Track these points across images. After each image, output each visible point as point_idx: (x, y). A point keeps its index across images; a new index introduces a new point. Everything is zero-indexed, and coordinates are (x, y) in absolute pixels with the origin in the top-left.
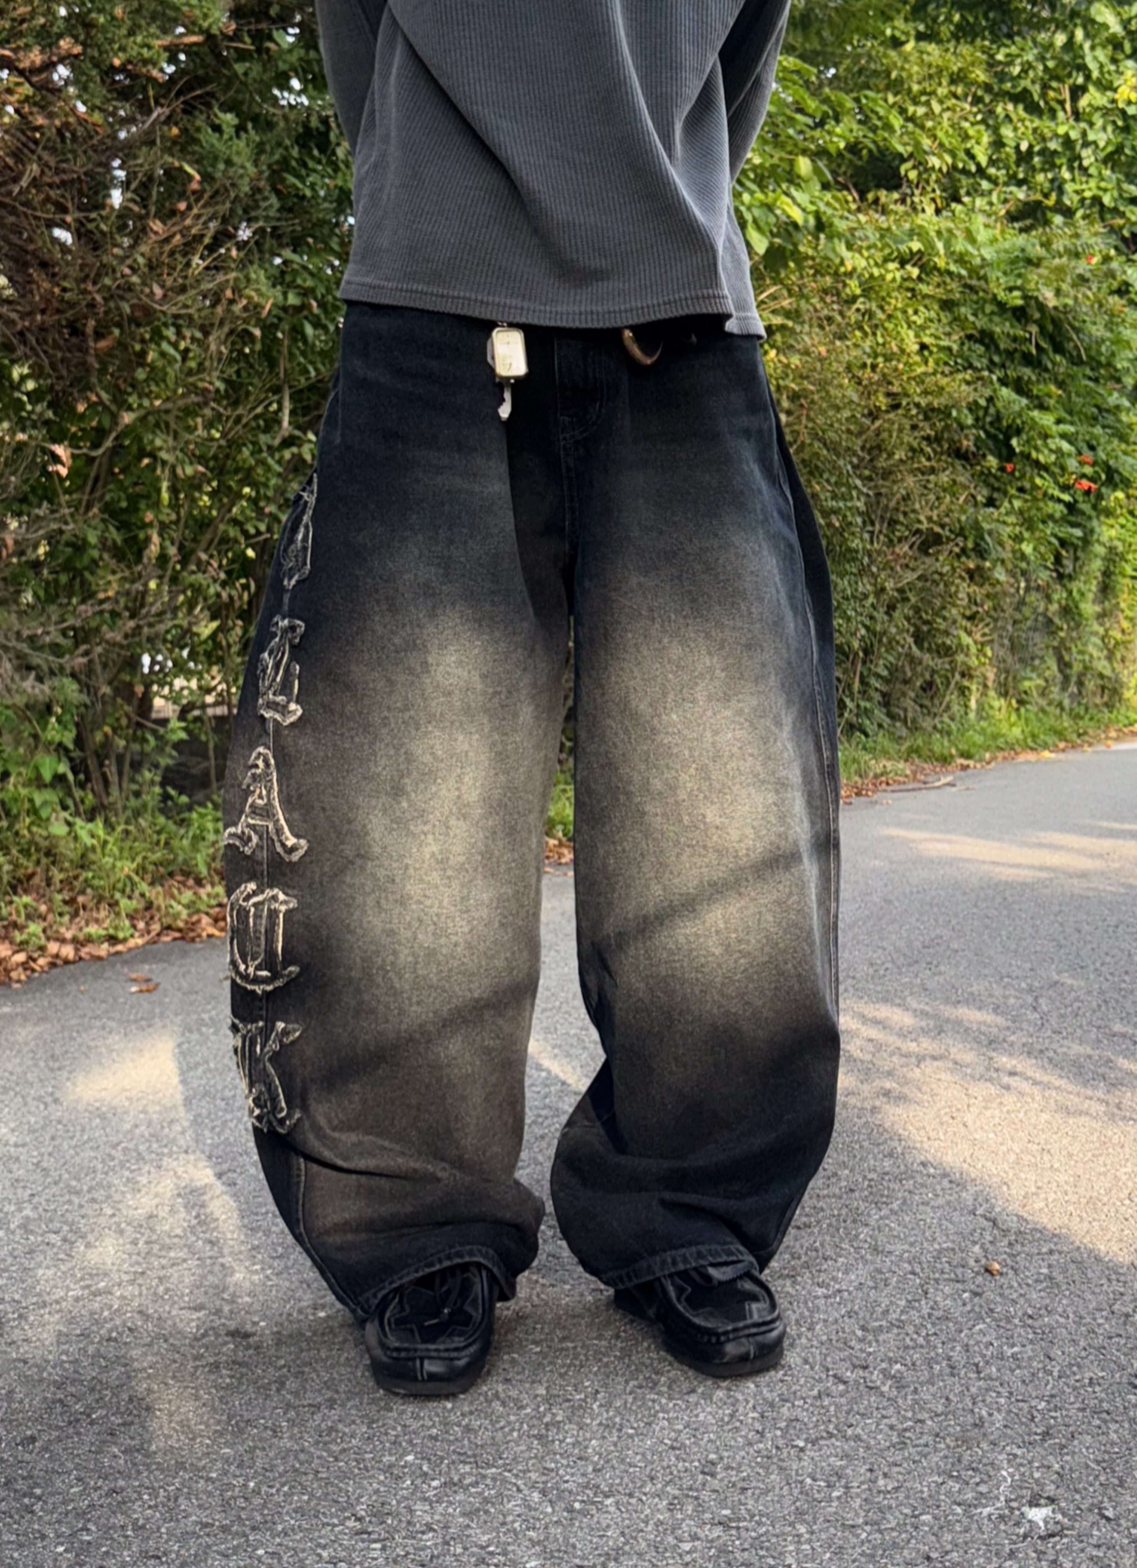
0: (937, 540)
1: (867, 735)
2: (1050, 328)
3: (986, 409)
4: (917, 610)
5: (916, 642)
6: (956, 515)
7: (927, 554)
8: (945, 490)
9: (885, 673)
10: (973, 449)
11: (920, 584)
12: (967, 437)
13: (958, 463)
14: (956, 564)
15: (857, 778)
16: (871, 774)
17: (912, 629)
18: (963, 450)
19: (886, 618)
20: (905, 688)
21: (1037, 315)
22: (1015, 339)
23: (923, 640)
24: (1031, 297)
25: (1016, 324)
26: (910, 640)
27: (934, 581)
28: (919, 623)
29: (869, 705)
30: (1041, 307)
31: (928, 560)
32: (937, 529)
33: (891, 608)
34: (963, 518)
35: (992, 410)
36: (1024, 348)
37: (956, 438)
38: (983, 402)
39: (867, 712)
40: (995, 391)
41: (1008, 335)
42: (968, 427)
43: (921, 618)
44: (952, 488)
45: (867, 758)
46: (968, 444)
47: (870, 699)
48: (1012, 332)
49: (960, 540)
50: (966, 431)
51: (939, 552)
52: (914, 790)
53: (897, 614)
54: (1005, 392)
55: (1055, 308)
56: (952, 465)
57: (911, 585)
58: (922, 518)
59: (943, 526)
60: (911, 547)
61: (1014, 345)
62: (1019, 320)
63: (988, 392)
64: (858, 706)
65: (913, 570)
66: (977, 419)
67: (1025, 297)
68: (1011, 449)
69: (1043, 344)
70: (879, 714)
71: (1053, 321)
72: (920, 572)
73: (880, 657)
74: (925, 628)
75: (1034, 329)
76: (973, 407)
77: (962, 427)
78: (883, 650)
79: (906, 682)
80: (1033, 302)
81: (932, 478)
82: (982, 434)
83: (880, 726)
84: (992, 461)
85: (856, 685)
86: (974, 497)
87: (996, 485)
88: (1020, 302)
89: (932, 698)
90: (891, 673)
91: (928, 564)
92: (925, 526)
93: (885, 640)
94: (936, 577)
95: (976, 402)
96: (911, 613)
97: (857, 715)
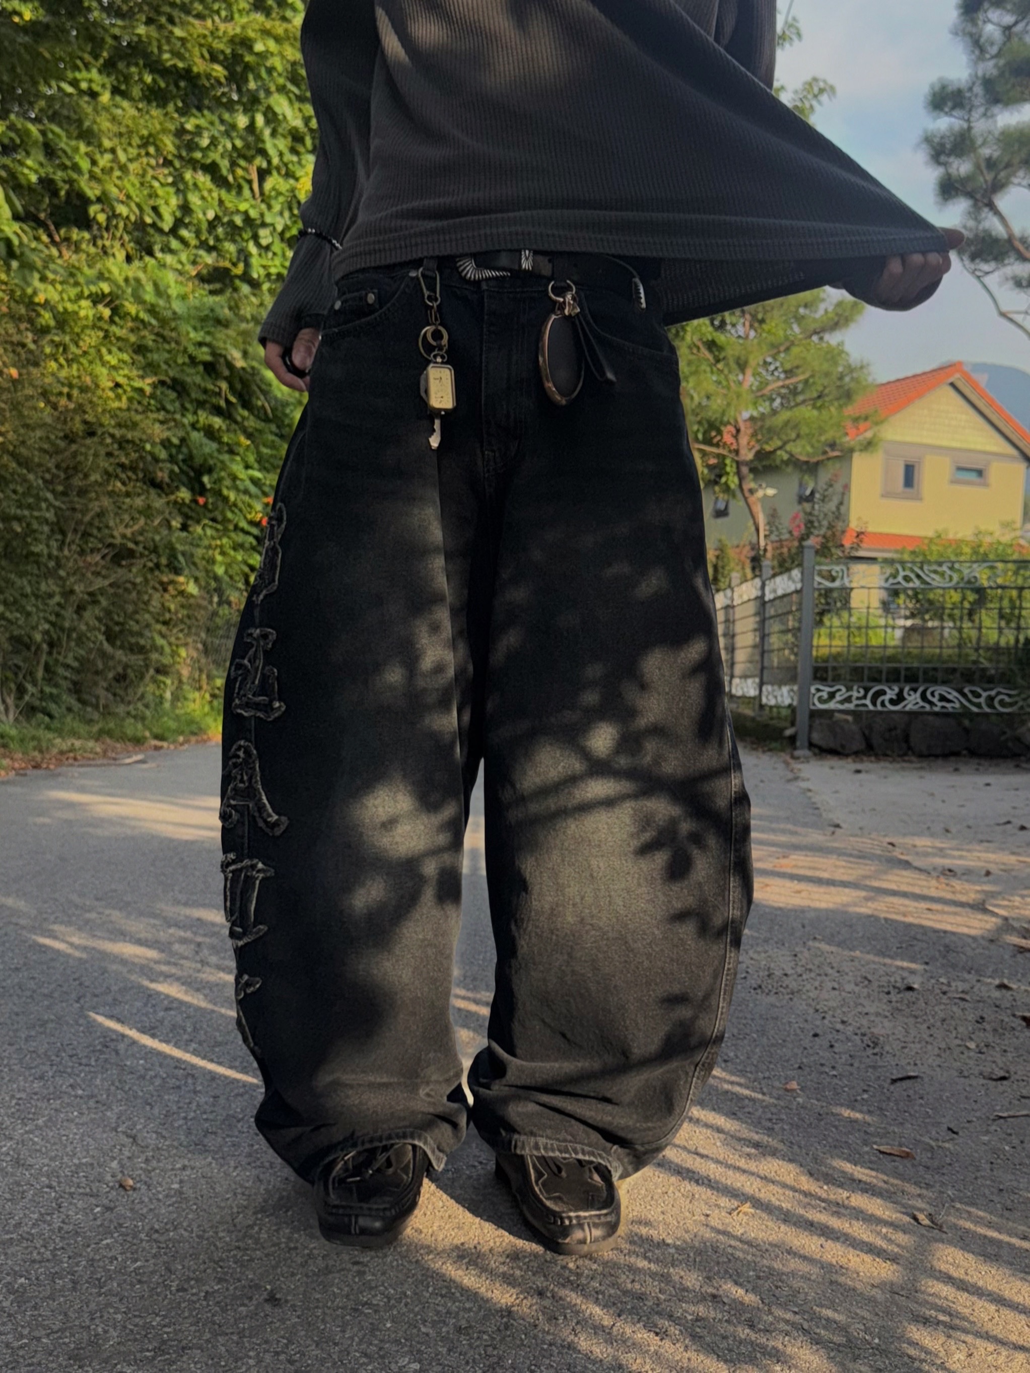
0: (131, 554)
1: (51, 716)
2: (238, 386)
3: (179, 447)
4: (108, 613)
5: (108, 640)
6: (150, 535)
7: (120, 565)
8: (140, 512)
9: (76, 664)
10: (167, 480)
11: (111, 591)
12: (161, 469)
13: (153, 491)
14: (149, 576)
15: (36, 753)
16: (55, 751)
17: (103, 629)
18: (159, 480)
19: (75, 616)
20: (97, 678)
21: (226, 373)
22: (205, 391)
23: (116, 637)
24: (221, 355)
25: (207, 377)
26: (101, 637)
27: (126, 590)
28: (111, 624)
29: (55, 691)
30: (230, 365)
31: (119, 570)
32: (131, 545)
33: (80, 609)
34: (157, 538)
35: (184, 450)
36: (214, 400)
37: (151, 468)
38: (175, 441)
39: (53, 698)
40: (187, 433)
41: (199, 386)
42: (163, 461)
43: (112, 619)
44: (147, 512)
45: (50, 735)
46: (162, 475)
47: (56, 686)
48: (203, 385)
49: (153, 556)
50: (161, 465)
51: (132, 564)
52: (104, 765)
53: (87, 614)
54: (196, 436)
55: (243, 369)
56: (148, 492)
57: (102, 591)
58: (116, 533)
59: (136, 543)
60: (103, 557)
61: (205, 397)
62: (209, 375)
63: (181, 433)
64: (42, 691)
65: (105, 577)
66: (171, 456)
67: (214, 354)
68: (202, 485)
69: (233, 399)
70: (70, 700)
71: (241, 380)
72: (112, 580)
73: (69, 649)
74: (117, 628)
75: (224, 385)
76: (166, 444)
77: (156, 460)
78: (73, 644)
79: (97, 673)
80: (222, 360)
81: (128, 500)
82: (176, 469)
83: (69, 709)
84: (184, 494)
85: (40, 673)
86: (168, 522)
87: (190, 513)
88: (208, 358)
89: (126, 688)
90: (82, 664)
91: (120, 574)
92: (118, 541)
93: (74, 635)
94: (129, 586)
95: (168, 440)
96: (102, 614)
97: (41, 699)
